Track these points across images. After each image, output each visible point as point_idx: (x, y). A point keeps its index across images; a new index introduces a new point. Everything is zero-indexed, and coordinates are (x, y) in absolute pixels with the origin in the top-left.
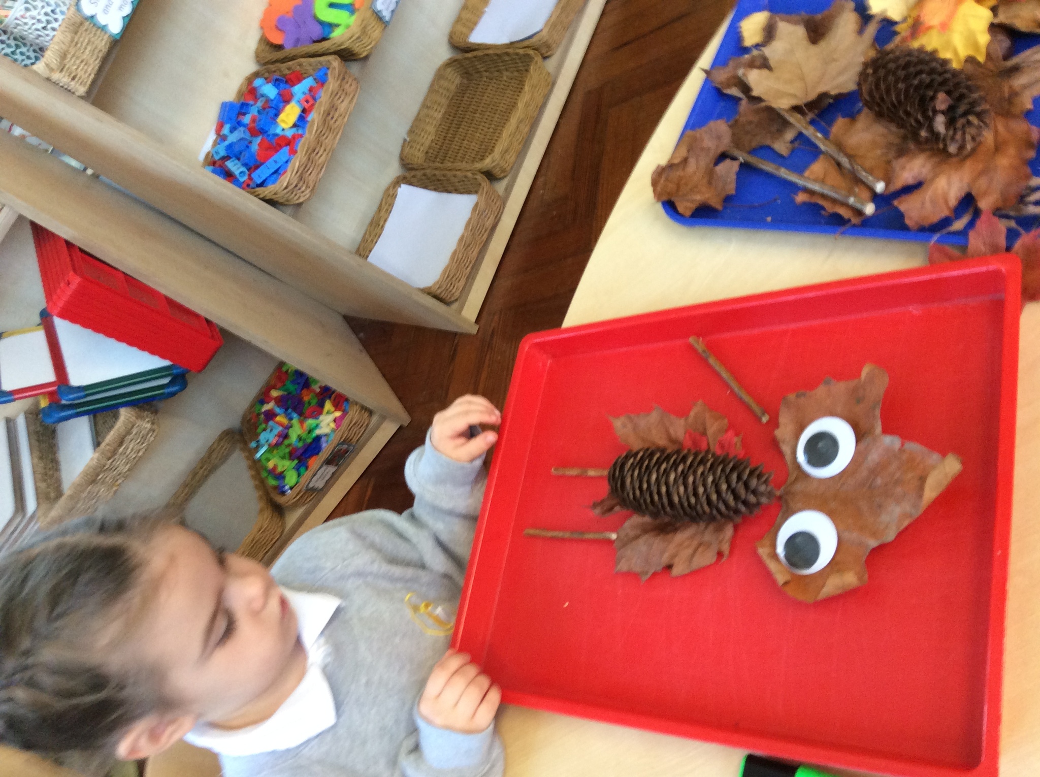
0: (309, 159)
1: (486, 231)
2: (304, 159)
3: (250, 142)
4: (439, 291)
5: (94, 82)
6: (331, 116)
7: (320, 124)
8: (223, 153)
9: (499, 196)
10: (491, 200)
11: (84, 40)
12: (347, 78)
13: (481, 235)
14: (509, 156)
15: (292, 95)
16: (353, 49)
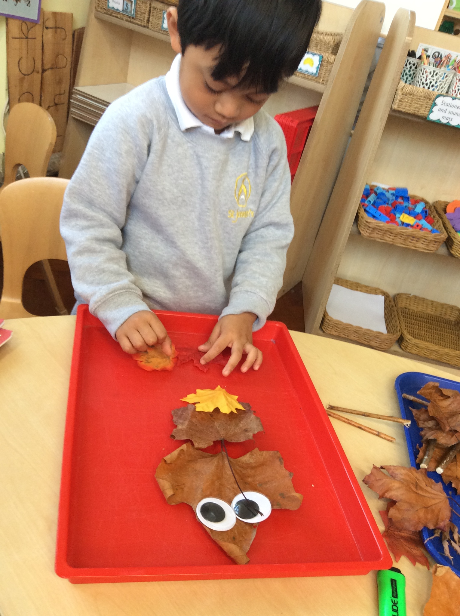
0: (386, 231)
1: (368, 342)
2: (385, 228)
3: (388, 204)
4: (327, 320)
5: (400, 112)
6: (413, 239)
7: (408, 233)
8: (378, 192)
9: (390, 347)
10: (387, 342)
11: (421, 102)
12: (437, 243)
13: (364, 339)
14: (415, 349)
15: (419, 220)
16: (454, 245)
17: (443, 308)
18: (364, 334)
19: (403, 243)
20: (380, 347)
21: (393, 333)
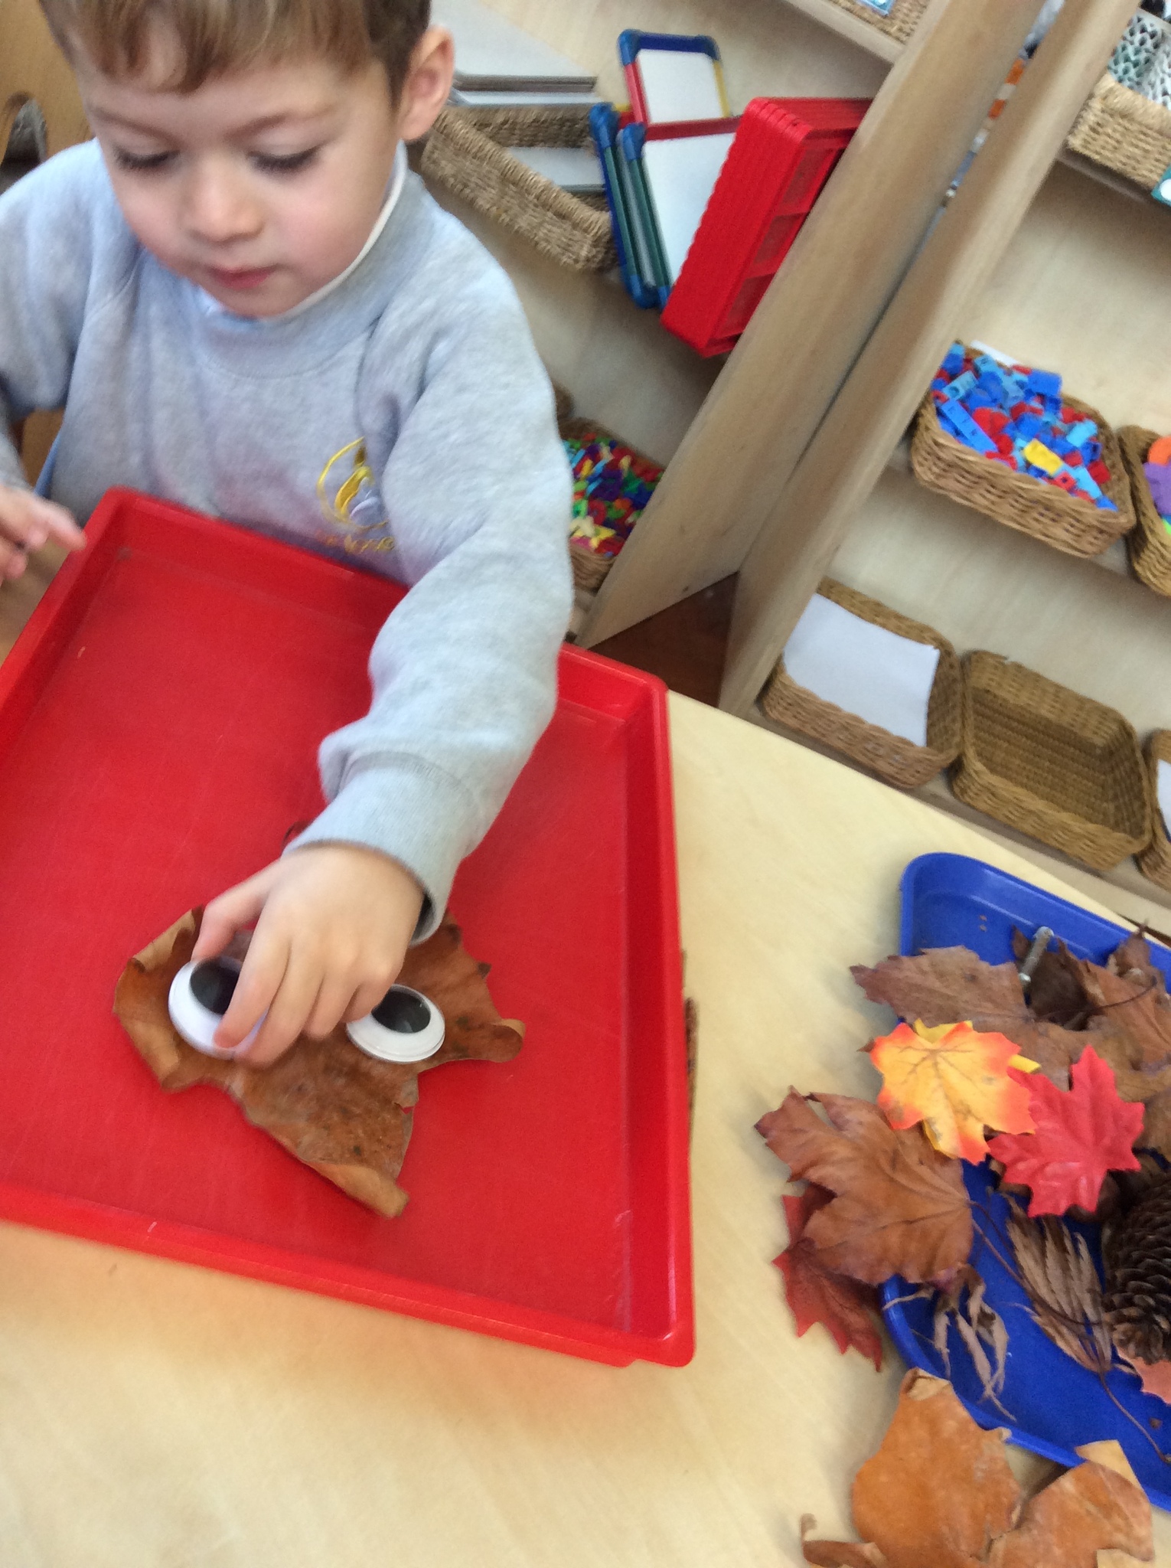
0: (979, 477)
1: (871, 760)
2: (978, 470)
3: (1001, 407)
4: (777, 685)
5: (1086, 160)
6: (1044, 511)
7: (1034, 494)
8: (984, 369)
9: (925, 782)
10: (920, 769)
11: (1149, 144)
12: (1105, 536)
13: (865, 753)
14: (986, 799)
15: (1073, 465)
16: (1147, 552)
17: (1081, 708)
18: (867, 738)
19: (1019, 519)
20: (897, 776)
21: (941, 750)
